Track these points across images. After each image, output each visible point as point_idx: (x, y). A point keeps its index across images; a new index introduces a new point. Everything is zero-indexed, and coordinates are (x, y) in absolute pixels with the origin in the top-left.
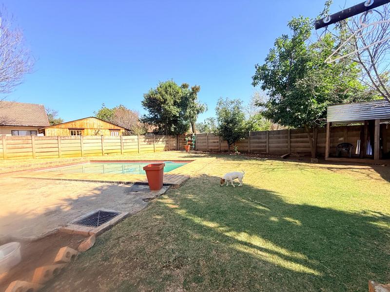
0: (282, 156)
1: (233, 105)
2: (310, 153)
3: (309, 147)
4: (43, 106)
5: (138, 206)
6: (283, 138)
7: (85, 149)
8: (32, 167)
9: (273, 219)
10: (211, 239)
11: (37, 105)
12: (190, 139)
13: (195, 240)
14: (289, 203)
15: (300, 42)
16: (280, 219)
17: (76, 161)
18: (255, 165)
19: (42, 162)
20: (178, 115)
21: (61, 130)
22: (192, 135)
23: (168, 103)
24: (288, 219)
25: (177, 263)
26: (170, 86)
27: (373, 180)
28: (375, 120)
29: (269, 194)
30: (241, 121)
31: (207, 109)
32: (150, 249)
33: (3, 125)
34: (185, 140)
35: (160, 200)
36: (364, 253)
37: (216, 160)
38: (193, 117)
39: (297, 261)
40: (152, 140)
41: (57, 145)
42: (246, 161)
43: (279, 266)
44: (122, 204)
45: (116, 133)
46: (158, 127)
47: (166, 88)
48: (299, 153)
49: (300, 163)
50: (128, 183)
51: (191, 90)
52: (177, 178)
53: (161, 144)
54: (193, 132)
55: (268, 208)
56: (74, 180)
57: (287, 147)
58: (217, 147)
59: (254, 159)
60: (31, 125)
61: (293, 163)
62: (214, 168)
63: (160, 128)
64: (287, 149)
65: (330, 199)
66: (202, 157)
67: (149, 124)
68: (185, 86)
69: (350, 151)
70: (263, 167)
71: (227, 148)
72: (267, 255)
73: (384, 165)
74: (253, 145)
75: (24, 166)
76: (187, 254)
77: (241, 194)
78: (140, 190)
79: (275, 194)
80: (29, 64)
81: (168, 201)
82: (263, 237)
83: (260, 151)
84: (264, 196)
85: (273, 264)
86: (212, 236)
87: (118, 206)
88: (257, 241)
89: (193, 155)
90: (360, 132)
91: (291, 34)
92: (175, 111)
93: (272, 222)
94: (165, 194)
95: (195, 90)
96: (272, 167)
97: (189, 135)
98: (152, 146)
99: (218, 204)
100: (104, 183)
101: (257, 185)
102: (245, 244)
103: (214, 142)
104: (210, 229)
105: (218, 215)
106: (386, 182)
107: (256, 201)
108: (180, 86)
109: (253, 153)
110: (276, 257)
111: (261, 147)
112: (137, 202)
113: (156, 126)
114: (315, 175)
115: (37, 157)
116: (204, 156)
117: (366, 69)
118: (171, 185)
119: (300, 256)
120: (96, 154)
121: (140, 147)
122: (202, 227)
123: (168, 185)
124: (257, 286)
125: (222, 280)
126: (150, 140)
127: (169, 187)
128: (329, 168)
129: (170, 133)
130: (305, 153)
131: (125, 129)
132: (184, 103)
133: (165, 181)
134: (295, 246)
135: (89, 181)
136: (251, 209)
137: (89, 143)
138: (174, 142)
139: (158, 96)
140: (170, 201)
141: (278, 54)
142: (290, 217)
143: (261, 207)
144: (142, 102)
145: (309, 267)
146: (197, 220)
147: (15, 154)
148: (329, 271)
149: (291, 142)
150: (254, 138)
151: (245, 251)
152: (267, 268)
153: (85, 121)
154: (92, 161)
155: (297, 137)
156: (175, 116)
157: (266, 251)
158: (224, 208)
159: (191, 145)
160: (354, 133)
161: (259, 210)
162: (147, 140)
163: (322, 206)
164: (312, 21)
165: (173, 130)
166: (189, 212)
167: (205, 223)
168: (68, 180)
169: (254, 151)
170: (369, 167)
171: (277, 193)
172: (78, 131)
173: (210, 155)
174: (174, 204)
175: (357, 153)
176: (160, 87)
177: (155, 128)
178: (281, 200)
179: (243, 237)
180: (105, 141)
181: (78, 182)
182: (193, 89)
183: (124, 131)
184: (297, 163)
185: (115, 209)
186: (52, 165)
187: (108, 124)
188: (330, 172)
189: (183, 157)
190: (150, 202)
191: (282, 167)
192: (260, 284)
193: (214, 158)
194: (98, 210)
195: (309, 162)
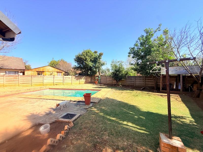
0: (142, 89)
1: (119, 63)
2: (154, 87)
3: (153, 84)
4: (22, 59)
5: (83, 111)
6: (142, 79)
7: (45, 82)
8: (21, 91)
9: (136, 117)
10: (114, 123)
11: (19, 58)
12: (98, 78)
13: (109, 124)
14: (142, 111)
15: (149, 39)
16: (138, 117)
17: (41, 89)
18: (129, 93)
19: (25, 89)
20: (92, 66)
21: (33, 72)
22: (99, 76)
23: (87, 61)
24: (141, 117)
25: (104, 130)
26: (89, 52)
27: (177, 101)
28: (180, 74)
29: (134, 107)
30: (123, 71)
31: (106, 64)
32: (94, 126)
33: (1, 68)
34: (95, 78)
35: (91, 109)
36: (164, 127)
37: (111, 90)
38: (99, 68)
39: (142, 130)
40: (79, 78)
41: (31, 80)
42: (125, 91)
43: (136, 131)
44: (76, 111)
45: (60, 74)
46: (81, 72)
47: (87, 53)
48: (149, 87)
49: (149, 92)
50: (75, 101)
51: (99, 55)
52: (96, 99)
53: (83, 80)
54: (99, 75)
55: (134, 113)
56: (49, 99)
57: (144, 84)
58: (111, 83)
59: (129, 90)
60: (16, 69)
61: (146, 92)
62: (111, 94)
63: (82, 72)
64: (144, 85)
65: (158, 110)
66: (104, 88)
67: (77, 70)
68: (96, 52)
69: (171, 87)
70: (133, 94)
71: (116, 83)
72: (133, 128)
73: (184, 94)
74: (128, 82)
75: (17, 91)
76: (107, 128)
77: (124, 107)
78: (81, 105)
79: (137, 107)
80: (19, 39)
81: (95, 110)
82: (132, 123)
83: (131, 85)
84: (133, 108)
85: (135, 131)
86: (115, 122)
87: (75, 111)
88: (130, 124)
89: (99, 86)
90: (175, 79)
91: (145, 35)
92: (91, 64)
93: (135, 118)
94: (92, 106)
95: (101, 55)
96: (137, 94)
97: (97, 76)
98: (79, 81)
99: (115, 111)
100: (63, 101)
101: (130, 103)
102: (126, 125)
103: (110, 80)
104: (114, 120)
105: (115, 115)
106: (182, 102)
107: (130, 110)
108: (93, 52)
109: (128, 86)
110: (136, 129)
111: (132, 83)
112: (81, 110)
113: (80, 71)
114: (154, 99)
115: (20, 86)
116: (105, 88)
117: (175, 54)
118: (94, 102)
119: (144, 128)
120: (51, 85)
121: (73, 81)
122: (110, 119)
123: (93, 102)
124: (130, 136)
125: (120, 134)
126: (77, 78)
127: (93, 103)
128: (161, 95)
129: (88, 75)
130: (152, 87)
131: (65, 72)
132: (95, 61)
133: (91, 101)
134: (142, 126)
135: (56, 100)
136: (128, 113)
137: (47, 79)
138: (89, 79)
139: (83, 57)
140: (96, 110)
141: (140, 43)
142: (142, 116)
143: (131, 112)
144: (74, 59)
145: (146, 131)
146: (108, 117)
147: (10, 84)
148: (152, 132)
149: (146, 82)
150: (129, 79)
151: (126, 127)
152: (133, 132)
153: (45, 68)
154: (50, 89)
155: (148, 80)
156: (91, 67)
157: (133, 127)
158: (117, 113)
159: (98, 81)
160: (173, 79)
161: (131, 114)
162: (76, 78)
163: (154, 112)
164: (154, 31)
165: (89, 74)
166: (104, 114)
167: (111, 118)
168: (46, 99)
169: (128, 85)
170: (178, 95)
171: (138, 106)
172: (41, 73)
173: (108, 87)
174: (98, 111)
175: (174, 88)
176: (84, 52)
177: (80, 72)
178: (139, 110)
179: (125, 123)
180: (55, 78)
181: (51, 100)
182: (100, 54)
183: (64, 73)
184: (148, 92)
185: (74, 113)
186: (31, 90)
187: (56, 69)
188: (162, 97)
189: (95, 88)
190: (87, 110)
191: (141, 94)
192: (131, 136)
193: (110, 89)
194: (67, 113)
195: (153, 92)
